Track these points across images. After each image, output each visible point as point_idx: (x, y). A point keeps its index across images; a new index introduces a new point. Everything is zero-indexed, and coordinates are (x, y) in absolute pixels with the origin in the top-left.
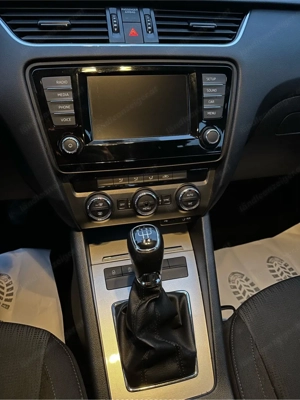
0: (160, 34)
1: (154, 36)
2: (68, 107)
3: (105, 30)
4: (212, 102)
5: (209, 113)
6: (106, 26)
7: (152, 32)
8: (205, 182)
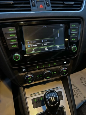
0: (52, 7)
1: (50, 8)
2: (15, 41)
3: (29, 5)
4: (74, 35)
5: (73, 39)
6: (29, 3)
7: (49, 6)
8: (70, 64)
